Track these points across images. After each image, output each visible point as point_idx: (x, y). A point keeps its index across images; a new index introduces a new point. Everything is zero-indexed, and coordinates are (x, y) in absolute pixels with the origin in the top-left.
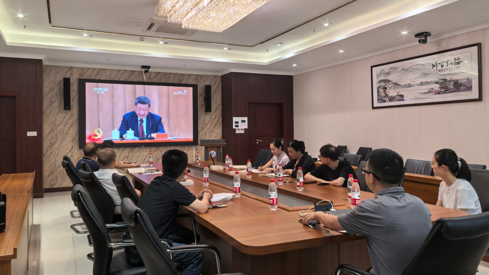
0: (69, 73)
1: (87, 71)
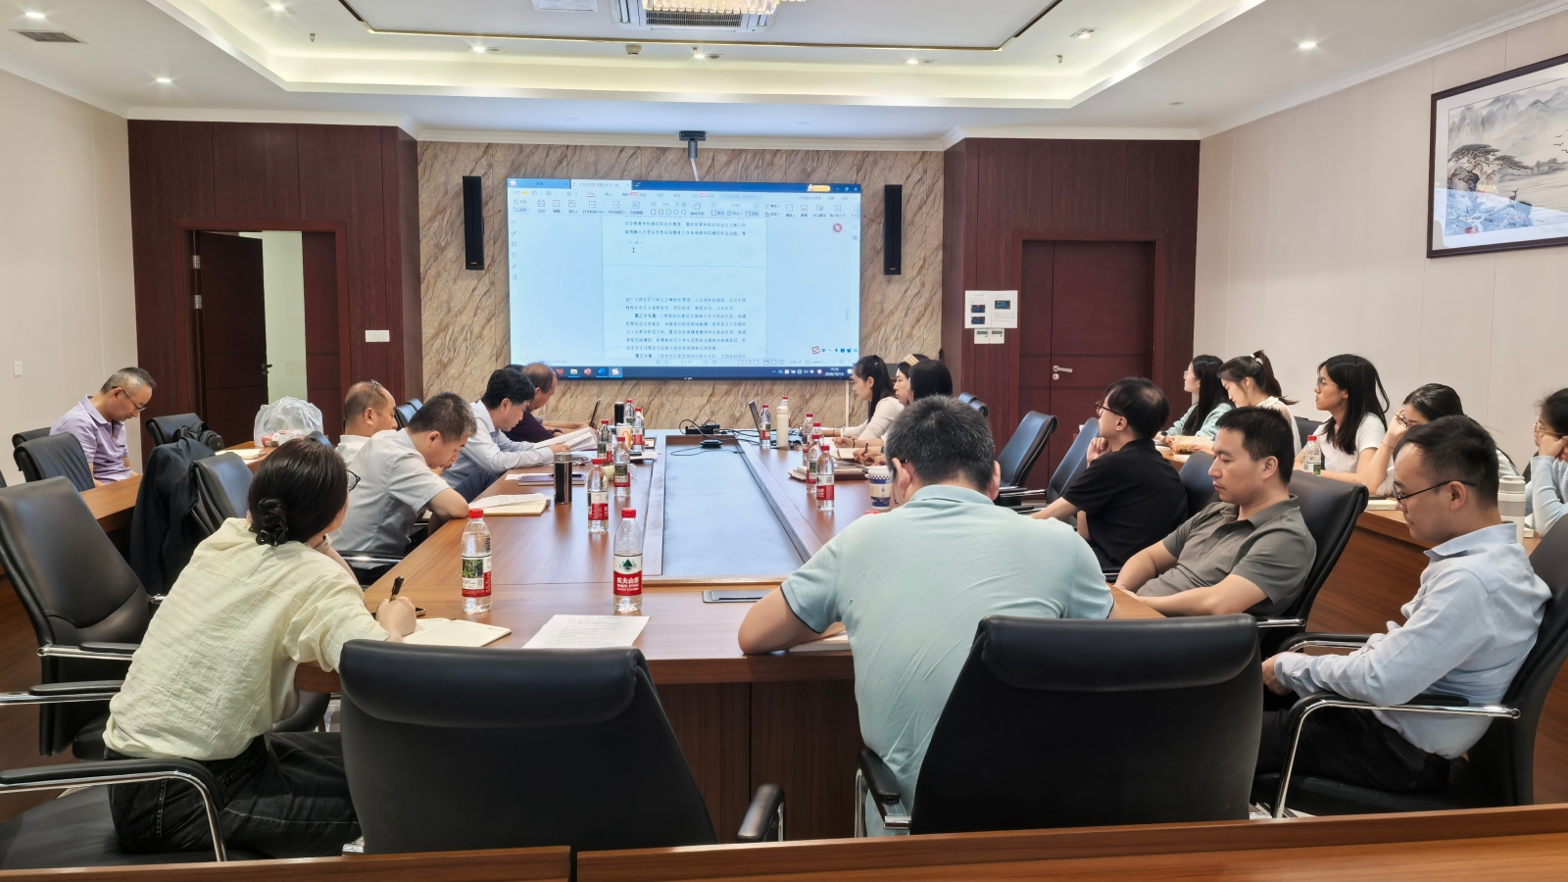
0: (484, 161)
1: (532, 153)
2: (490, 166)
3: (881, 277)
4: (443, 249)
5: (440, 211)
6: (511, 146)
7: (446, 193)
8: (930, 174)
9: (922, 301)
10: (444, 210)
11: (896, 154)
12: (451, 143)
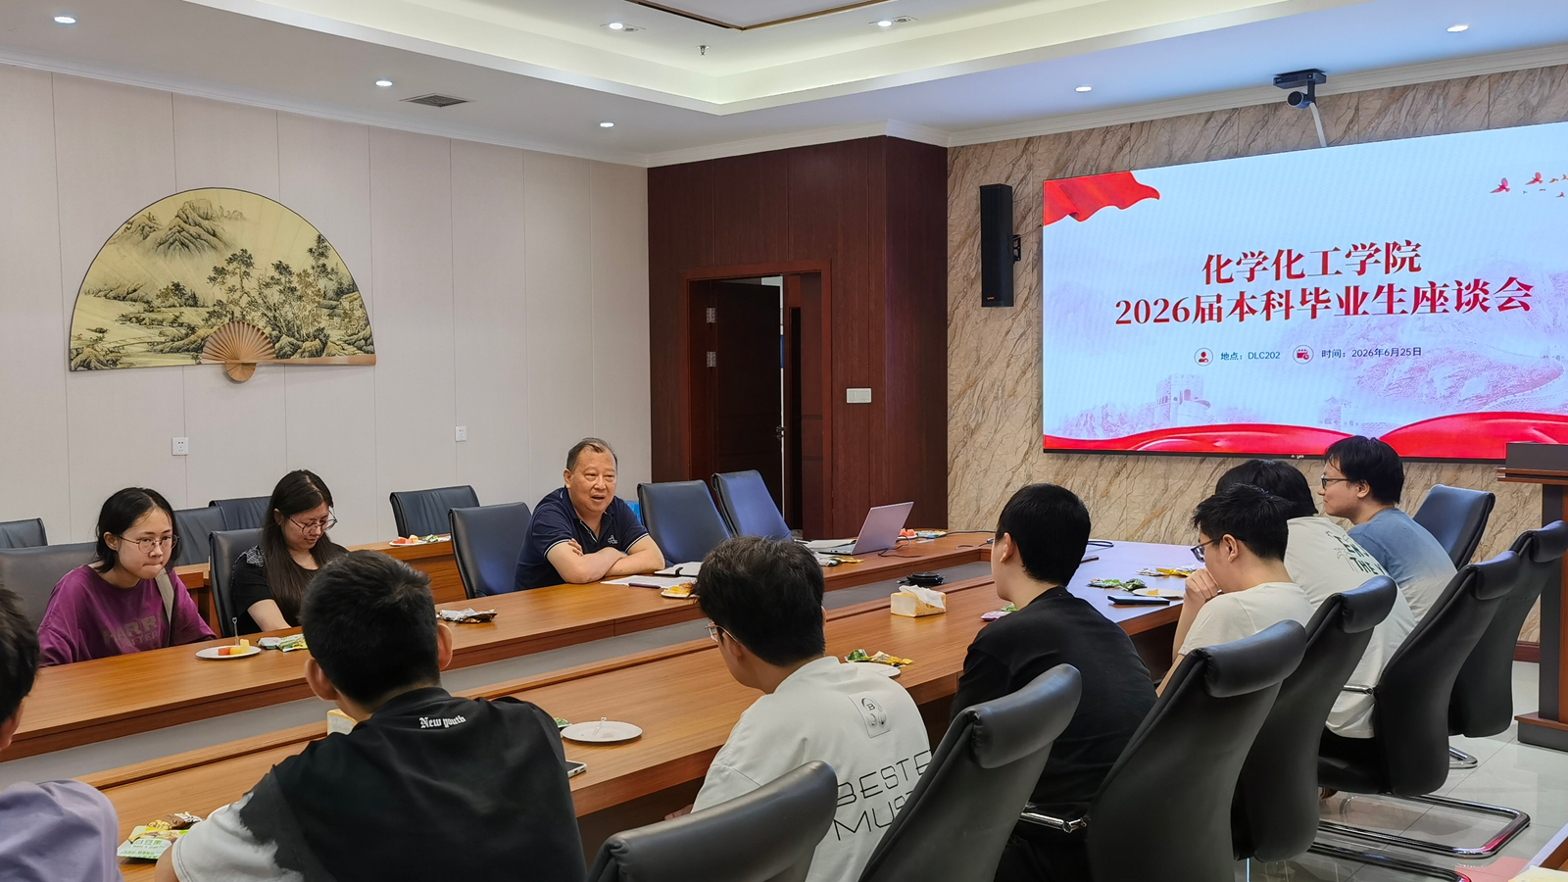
0: (1023, 162)
1: (1083, 142)
2: (1030, 167)
4: (972, 283)
6: (1058, 136)
7: (977, 210)
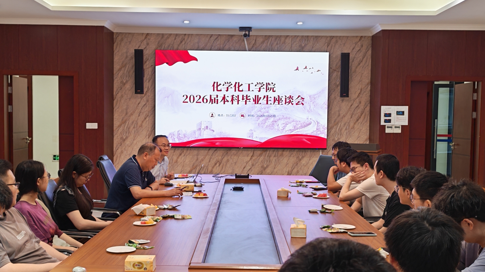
0: (145, 42)
1: (168, 38)
3: (339, 98)
4: (124, 84)
5: (123, 66)
6: (158, 34)
7: (127, 57)
8: (365, 47)
9: (359, 111)
10: (125, 65)
11: (347, 37)
12: (130, 33)
